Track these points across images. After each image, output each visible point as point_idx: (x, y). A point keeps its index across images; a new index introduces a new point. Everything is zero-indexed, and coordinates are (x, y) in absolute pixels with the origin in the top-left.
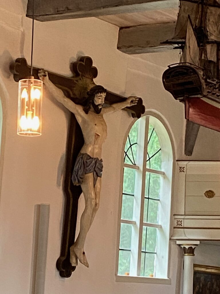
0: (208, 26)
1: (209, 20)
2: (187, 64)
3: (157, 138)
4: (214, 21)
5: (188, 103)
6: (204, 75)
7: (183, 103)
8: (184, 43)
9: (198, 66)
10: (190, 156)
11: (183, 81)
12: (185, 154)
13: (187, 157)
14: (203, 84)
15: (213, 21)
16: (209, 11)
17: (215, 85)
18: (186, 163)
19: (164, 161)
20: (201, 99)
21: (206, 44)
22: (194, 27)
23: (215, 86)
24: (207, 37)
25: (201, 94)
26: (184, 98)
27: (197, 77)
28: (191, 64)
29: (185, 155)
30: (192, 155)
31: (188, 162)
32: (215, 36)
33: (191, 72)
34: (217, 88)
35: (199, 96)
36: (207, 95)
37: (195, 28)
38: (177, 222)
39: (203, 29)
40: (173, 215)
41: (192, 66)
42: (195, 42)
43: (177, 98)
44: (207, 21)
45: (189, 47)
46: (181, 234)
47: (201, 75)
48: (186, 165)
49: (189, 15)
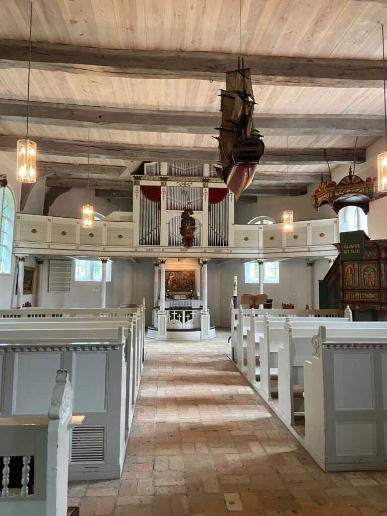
10: (23, 211)
18: (21, 214)
29: (20, 210)
38: (16, 244)
40: (14, 241)
46: (18, 251)
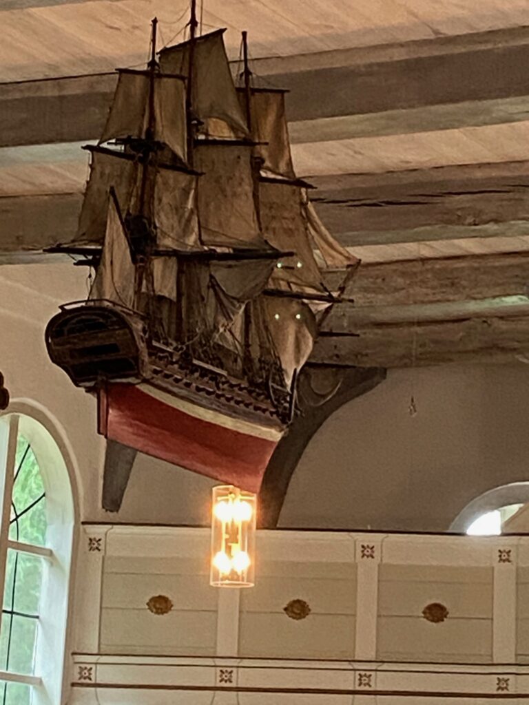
0: (158, 214)
1: (160, 200)
2: (106, 303)
3: (37, 468)
4: (171, 203)
5: (105, 396)
6: (144, 331)
7: (93, 395)
8: (100, 252)
9: (131, 307)
10: (115, 513)
11: (94, 343)
12: (103, 507)
13: (109, 516)
14: (141, 352)
15: (169, 203)
16: (159, 179)
17: (171, 354)
19: (51, 524)
20: (138, 386)
21: (153, 257)
22: (124, 216)
23: (172, 358)
24: (156, 241)
25: (137, 376)
26: (96, 384)
27: (130, 335)
28: (114, 304)
29: (104, 510)
30: (120, 511)
31: (110, 526)
32: (173, 239)
33: (113, 323)
34: (176, 362)
35: (131, 380)
36: (153, 378)
37: (126, 219)
38: (78, 670)
39: (146, 221)
40: (72, 652)
41: (118, 309)
42: (124, 253)
43: (80, 384)
44: (156, 202)
45: (112, 263)
46: (88, 701)
47: (137, 330)
48: (106, 534)
49: (112, 188)
